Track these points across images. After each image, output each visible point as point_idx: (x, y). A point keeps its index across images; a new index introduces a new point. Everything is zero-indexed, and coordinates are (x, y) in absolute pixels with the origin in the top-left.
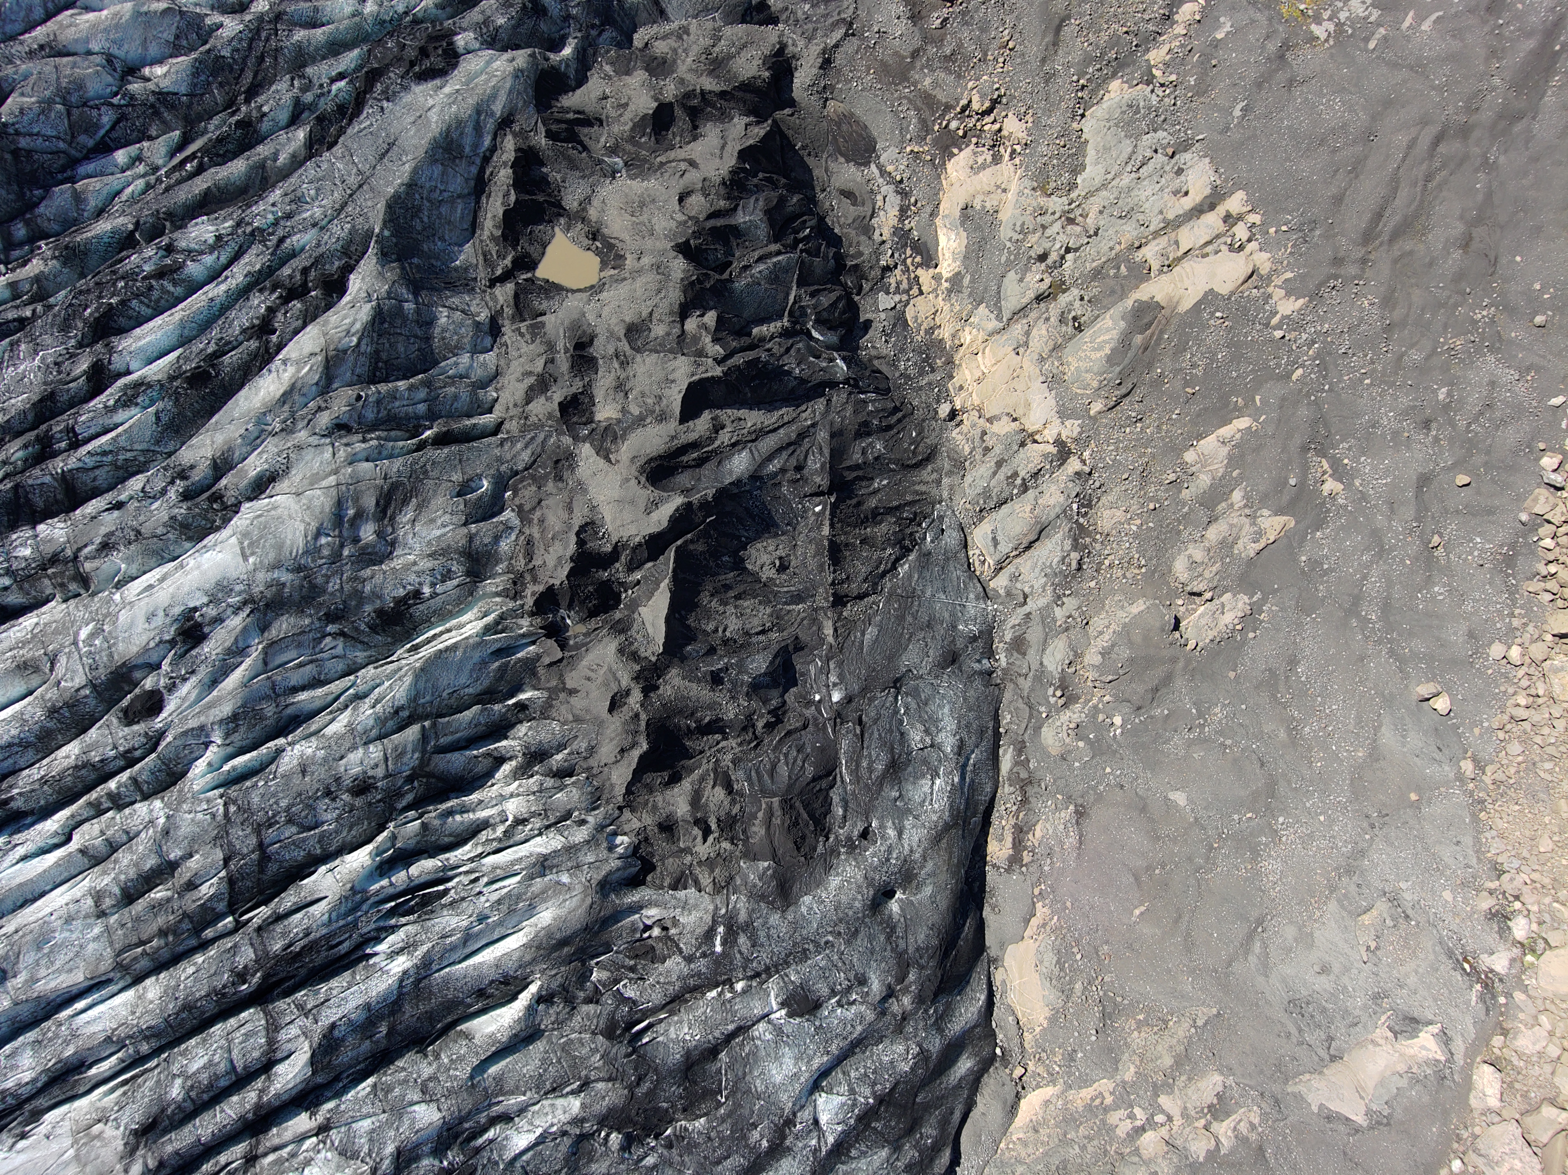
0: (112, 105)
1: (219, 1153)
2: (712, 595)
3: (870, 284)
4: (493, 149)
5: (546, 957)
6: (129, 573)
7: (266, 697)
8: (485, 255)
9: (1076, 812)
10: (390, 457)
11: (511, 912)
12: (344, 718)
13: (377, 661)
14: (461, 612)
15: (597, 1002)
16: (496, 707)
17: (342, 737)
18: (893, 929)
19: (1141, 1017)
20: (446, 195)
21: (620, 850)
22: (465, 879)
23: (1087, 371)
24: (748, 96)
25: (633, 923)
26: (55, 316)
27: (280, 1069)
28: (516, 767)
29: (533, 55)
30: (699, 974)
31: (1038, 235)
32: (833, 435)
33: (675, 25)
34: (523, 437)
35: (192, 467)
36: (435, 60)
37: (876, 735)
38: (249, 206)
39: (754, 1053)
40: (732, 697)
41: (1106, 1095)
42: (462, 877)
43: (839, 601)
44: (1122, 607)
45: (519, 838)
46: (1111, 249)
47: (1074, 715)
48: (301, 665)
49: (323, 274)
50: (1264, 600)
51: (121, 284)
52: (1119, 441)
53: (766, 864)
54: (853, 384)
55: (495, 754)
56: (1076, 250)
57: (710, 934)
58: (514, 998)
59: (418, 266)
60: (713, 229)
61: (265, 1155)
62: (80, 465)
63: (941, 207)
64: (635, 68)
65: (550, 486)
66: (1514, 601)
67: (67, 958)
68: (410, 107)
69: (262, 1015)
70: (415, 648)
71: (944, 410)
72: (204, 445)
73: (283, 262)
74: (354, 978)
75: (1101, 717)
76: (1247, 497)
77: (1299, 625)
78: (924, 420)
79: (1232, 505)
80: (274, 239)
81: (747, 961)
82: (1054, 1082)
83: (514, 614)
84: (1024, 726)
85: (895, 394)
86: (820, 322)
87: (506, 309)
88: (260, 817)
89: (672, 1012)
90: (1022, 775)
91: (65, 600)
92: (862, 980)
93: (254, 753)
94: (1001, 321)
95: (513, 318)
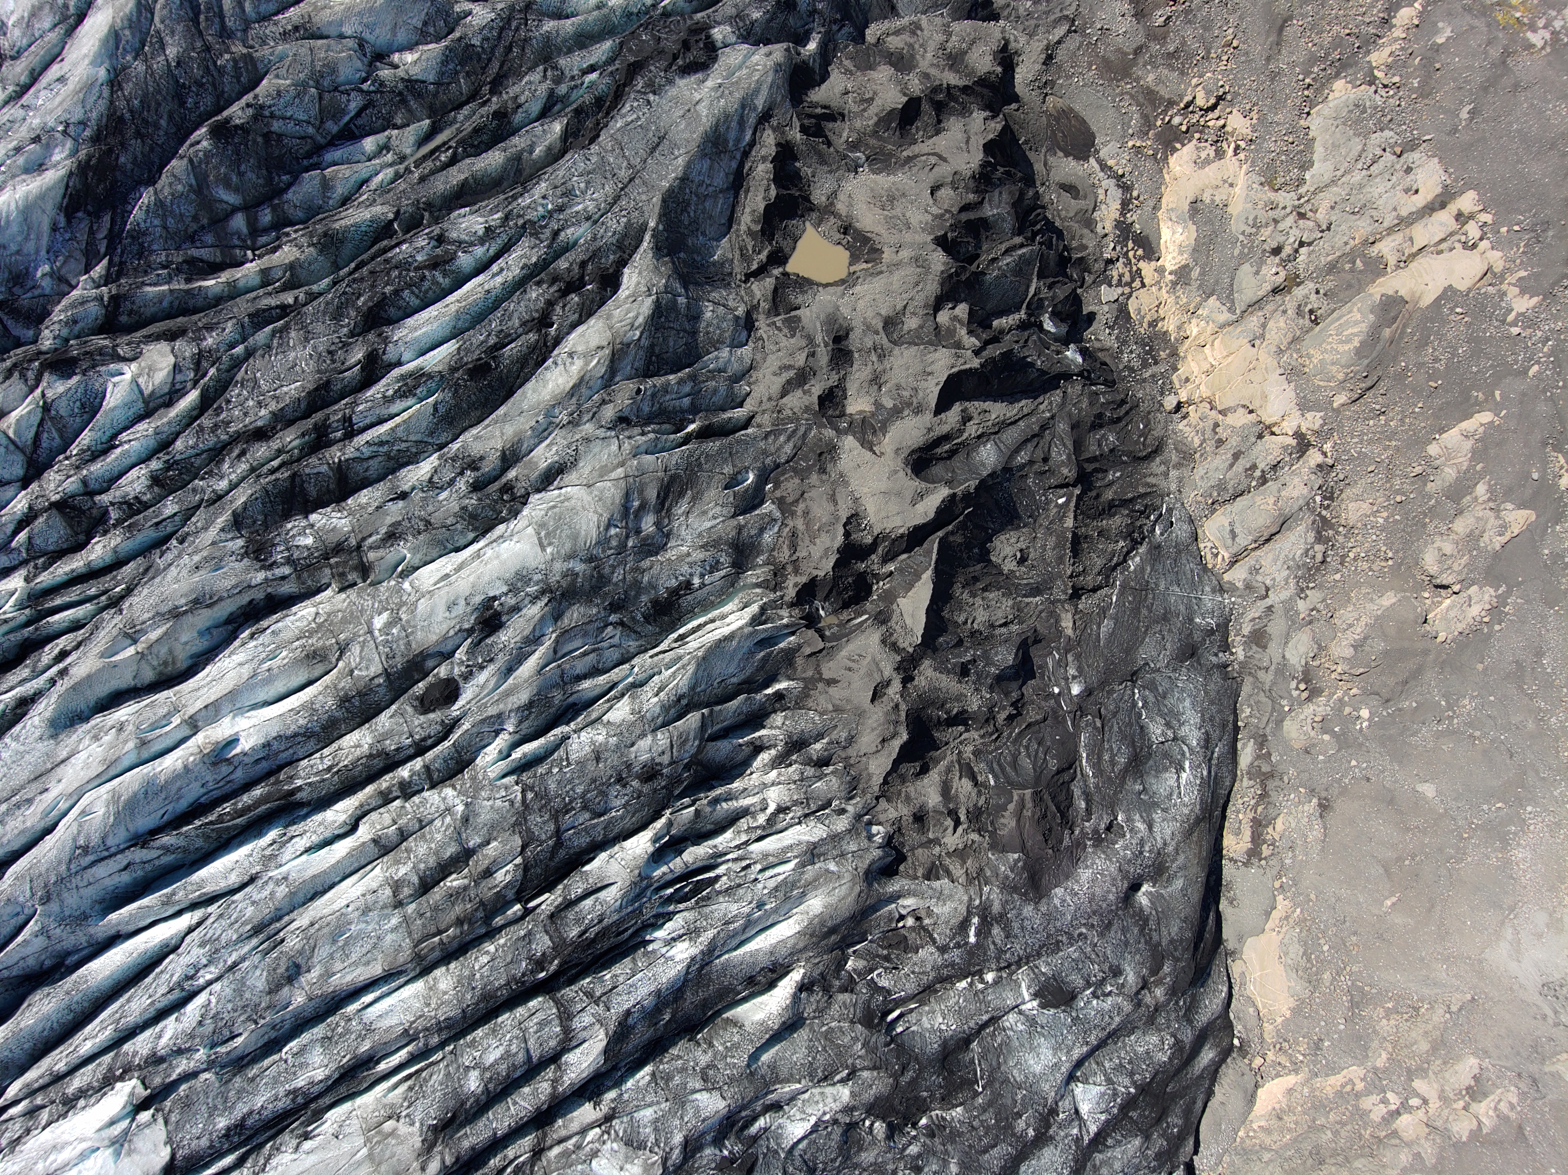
0: (361, 91)
1: (506, 1147)
2: (963, 587)
3: (1092, 277)
4: (752, 144)
5: (815, 945)
6: (415, 561)
7: (555, 686)
8: (741, 249)
9: (1320, 805)
10: (665, 449)
11: (787, 898)
12: (622, 706)
13: (646, 650)
14: (722, 603)
15: (852, 991)
16: (756, 697)
17: (633, 724)
18: (1146, 921)
19: (1390, 1005)
20: (711, 189)
21: (878, 839)
22: (737, 867)
23: (1333, 364)
24: (985, 91)
25: (890, 912)
26: (327, 304)
27: (570, 1058)
28: (777, 757)
29: (787, 50)
30: (952, 964)
31: (1270, 229)
32: (1072, 427)
33: (905, 21)
34: (786, 430)
35: (482, 458)
36: (696, 54)
37: (1116, 728)
38: (514, 198)
39: (1007, 1043)
40: (976, 690)
41: (1357, 1081)
42: (730, 864)
43: (1076, 594)
44: (1372, 600)
45: (780, 826)
46: (1346, 243)
47: (1319, 708)
48: (585, 654)
49: (599, 268)
50: (1509, 593)
51: (395, 273)
52: (1363, 434)
53: (1016, 856)
54: (1087, 376)
55: (758, 743)
56: (1310, 244)
57: (964, 925)
58: (771, 985)
59: (684, 261)
60: (969, 222)
61: (551, 1148)
62: (358, 454)
63: (1164, 200)
64: (876, 63)
65: (814, 478)
67: (364, 950)
68: (676, 101)
69: (552, 1003)
70: (682, 638)
71: (1170, 402)
72: (493, 437)
73: (558, 256)
74: (635, 964)
75: (1347, 710)
76: (1491, 490)
77: (1543, 618)
78: (1149, 413)
79: (1476, 498)
80: (547, 233)
81: (1001, 952)
82: (1296, 1071)
83: (773, 605)
84: (1265, 719)
85: (1120, 386)
86: (1055, 315)
87: (762, 304)
88: (557, 803)
89: (922, 1003)
90: (1263, 769)
91: (342, 590)
92: (1117, 972)
93: (542, 740)
94: (1234, 313)
95: (769, 314)
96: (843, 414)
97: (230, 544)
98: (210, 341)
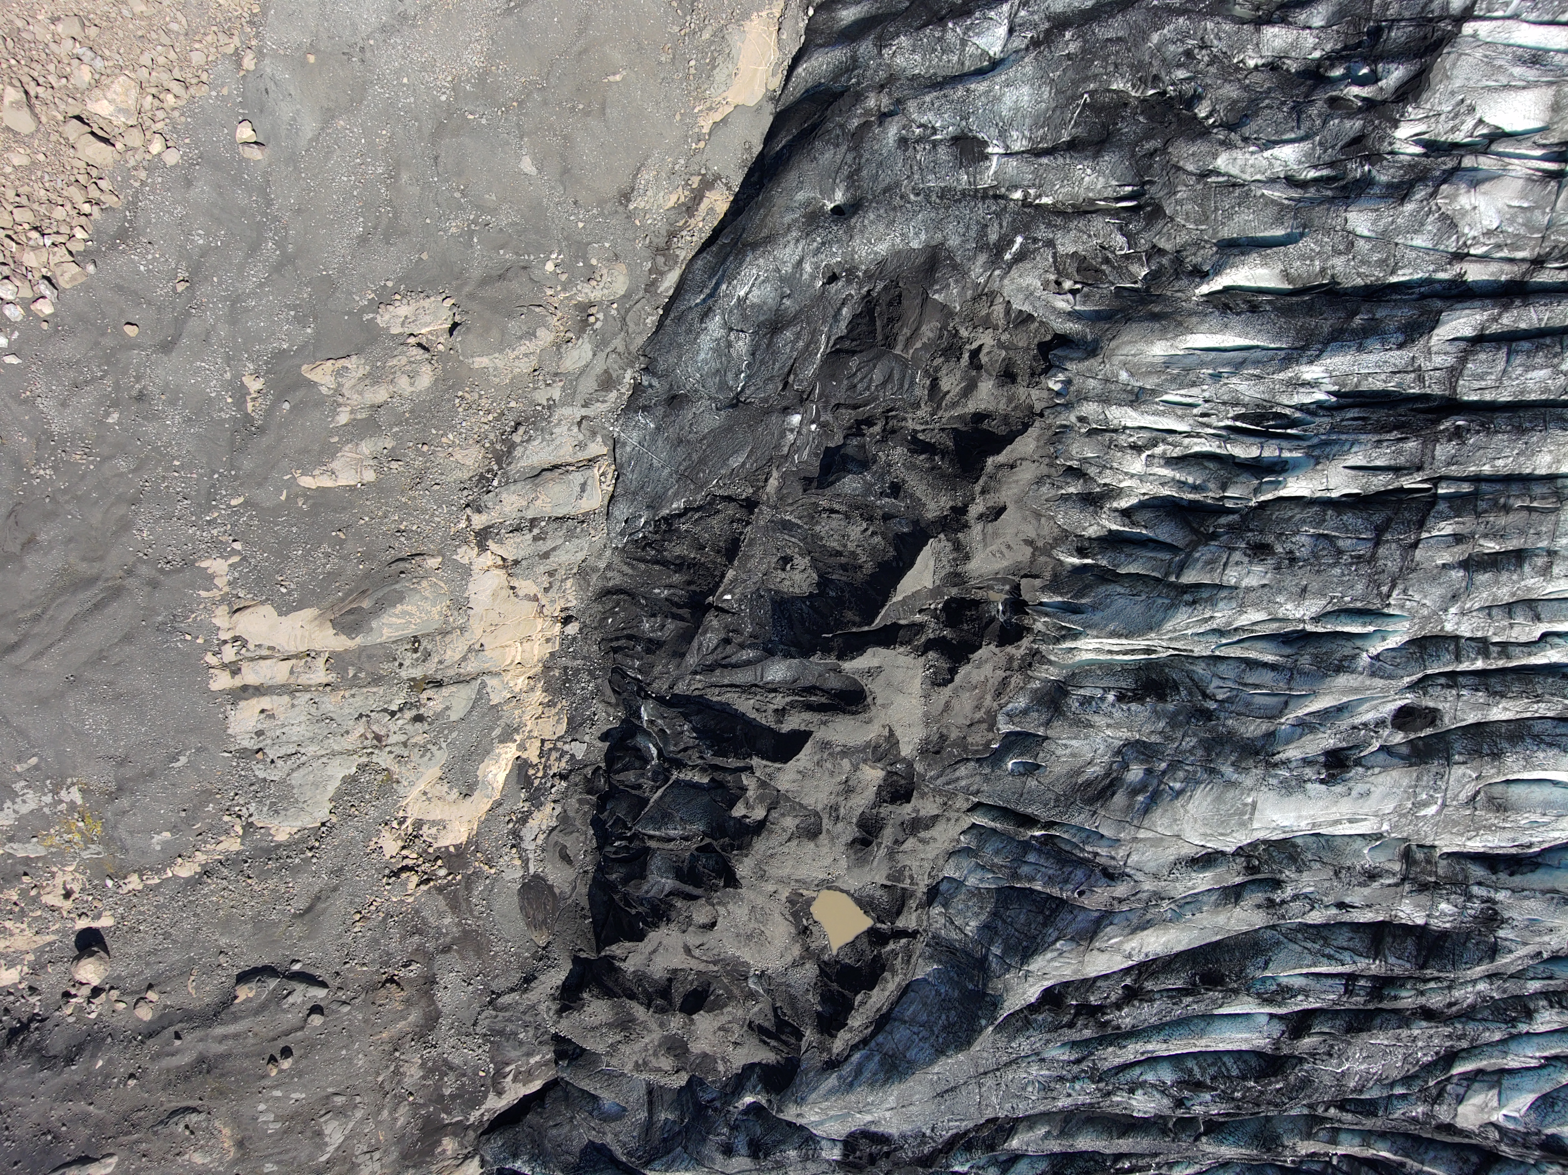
1: (1563, 283)
2: (861, 567)
3: (585, 770)
4: (855, 1048)
5: (1178, 311)
6: (1364, 843)
7: (1301, 673)
8: (908, 961)
9: (629, 200)
10: (1081, 829)
11: (1187, 370)
12: (1244, 620)
13: (1187, 657)
14: (1091, 662)
15: (1154, 246)
16: (1104, 563)
17: (1253, 605)
18: (850, 177)
20: (915, 1029)
21: (1061, 377)
22: (1213, 420)
23: (427, 598)
24: (611, 984)
25: (1084, 303)
26: (1310, 1097)
27: (1468, 332)
28: (1115, 499)
29: (780, 1110)
30: (1049, 225)
31: (413, 740)
32: (683, 655)
33: (644, 1075)
34: (956, 788)
35: (1258, 906)
36: (866, 1147)
37: (777, 365)
38: (1091, 1105)
39: (1036, 125)
40: (890, 465)
42: (1216, 424)
43: (750, 505)
44: (495, 369)
45: (1146, 435)
46: (353, 696)
47: (587, 292)
48: (1256, 686)
49: (1057, 1014)
50: (363, 310)
51: (1238, 1095)
53: (937, 296)
54: (642, 692)
55: (1127, 521)
56: (385, 710)
58: (1227, 290)
59: (971, 980)
60: (697, 885)
61: (1523, 260)
62: (1356, 958)
63: (488, 806)
64: (698, 1056)
65: (954, 734)
66: (135, 195)
68: (908, 1118)
69: (1459, 390)
70: (1148, 651)
71: (572, 628)
72: (1238, 919)
73: (1086, 1041)
74: (1359, 381)
75: (564, 277)
76: (335, 413)
77: (341, 271)
78: (596, 628)
79: (352, 412)
80: (1084, 1065)
81: (998, 215)
83: (1045, 638)
84: (638, 306)
85: (609, 663)
87: (914, 906)
88: (1365, 569)
89: (1092, 201)
90: (663, 260)
91: (1433, 847)
92: (903, 142)
93: (1339, 629)
94: (483, 682)
95: (912, 895)
96: (890, 774)
97: (1510, 936)
98: (1419, 1110)
